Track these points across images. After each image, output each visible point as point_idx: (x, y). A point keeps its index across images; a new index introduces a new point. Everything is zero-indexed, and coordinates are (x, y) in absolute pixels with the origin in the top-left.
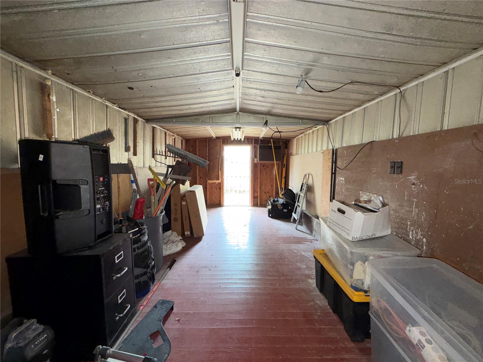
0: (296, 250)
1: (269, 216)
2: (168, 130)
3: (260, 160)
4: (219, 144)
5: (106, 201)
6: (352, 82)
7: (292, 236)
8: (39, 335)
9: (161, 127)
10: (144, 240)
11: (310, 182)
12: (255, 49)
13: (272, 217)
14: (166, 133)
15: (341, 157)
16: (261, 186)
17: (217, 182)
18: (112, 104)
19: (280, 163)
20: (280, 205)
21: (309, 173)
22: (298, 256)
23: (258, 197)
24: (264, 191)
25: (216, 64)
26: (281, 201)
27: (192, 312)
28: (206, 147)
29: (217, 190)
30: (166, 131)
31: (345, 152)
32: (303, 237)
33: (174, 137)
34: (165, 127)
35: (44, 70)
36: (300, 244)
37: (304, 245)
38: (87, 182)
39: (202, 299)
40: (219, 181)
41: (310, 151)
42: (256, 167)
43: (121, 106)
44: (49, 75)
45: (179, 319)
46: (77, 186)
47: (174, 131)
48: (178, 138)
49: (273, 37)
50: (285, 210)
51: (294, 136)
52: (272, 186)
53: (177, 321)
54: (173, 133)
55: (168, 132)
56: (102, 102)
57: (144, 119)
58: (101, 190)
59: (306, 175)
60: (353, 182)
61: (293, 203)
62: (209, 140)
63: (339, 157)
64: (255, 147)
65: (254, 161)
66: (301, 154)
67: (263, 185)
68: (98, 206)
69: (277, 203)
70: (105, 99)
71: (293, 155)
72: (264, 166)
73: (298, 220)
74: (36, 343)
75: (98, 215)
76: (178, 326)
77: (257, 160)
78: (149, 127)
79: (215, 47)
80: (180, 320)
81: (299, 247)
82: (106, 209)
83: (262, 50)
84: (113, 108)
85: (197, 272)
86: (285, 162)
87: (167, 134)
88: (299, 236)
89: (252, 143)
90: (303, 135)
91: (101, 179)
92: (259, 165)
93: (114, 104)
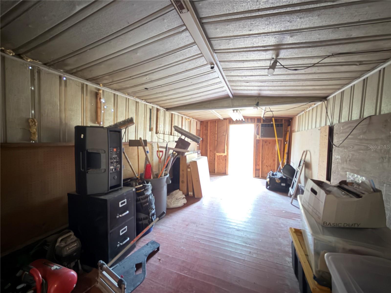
0: (283, 224)
1: (267, 188)
2: (184, 115)
3: (262, 136)
4: (226, 125)
5: (118, 164)
6: (333, 55)
7: (285, 210)
8: (72, 243)
9: (179, 113)
10: (147, 195)
11: (308, 158)
12: (221, 44)
13: (270, 189)
14: (182, 117)
15: (337, 133)
16: (263, 160)
17: (224, 154)
18: (141, 100)
19: (282, 139)
20: (279, 179)
21: (307, 149)
22: (282, 230)
23: (259, 170)
24: (266, 164)
25: (196, 62)
26: (279, 175)
27: (171, 256)
28: (216, 126)
29: (224, 161)
30: (183, 116)
31: (342, 129)
32: (296, 213)
33: (189, 120)
34: (181, 113)
35: (99, 84)
36: (290, 220)
37: (294, 221)
38: (104, 151)
39: (182, 247)
40: (225, 154)
41: (310, 128)
42: (258, 143)
43: (147, 101)
44: (101, 87)
45: (160, 258)
46: (99, 153)
47: (189, 115)
48: (193, 120)
49: (230, 31)
50: (283, 185)
51: (296, 114)
52: (274, 160)
53: (158, 260)
54: (189, 117)
55: (184, 117)
56: (134, 99)
57: (164, 108)
58: (114, 157)
59: (304, 152)
60: (349, 161)
61: (291, 178)
62: (218, 121)
63: (335, 134)
64: (257, 125)
65: (256, 138)
66: (302, 130)
67: (264, 159)
68: (112, 167)
69: (276, 177)
70: (136, 98)
71: (295, 132)
72: (266, 142)
73: (294, 195)
74: (70, 247)
75: (110, 173)
76: (157, 264)
77: (259, 137)
78: (168, 113)
79: (189, 50)
80: (161, 260)
81: (287, 223)
82: (117, 170)
83: (226, 44)
84: (142, 103)
85: (187, 225)
86: (288, 139)
87: (184, 118)
88: (292, 212)
89: (255, 122)
90: (303, 112)
91: (115, 150)
92: (261, 141)
93: (143, 100)
